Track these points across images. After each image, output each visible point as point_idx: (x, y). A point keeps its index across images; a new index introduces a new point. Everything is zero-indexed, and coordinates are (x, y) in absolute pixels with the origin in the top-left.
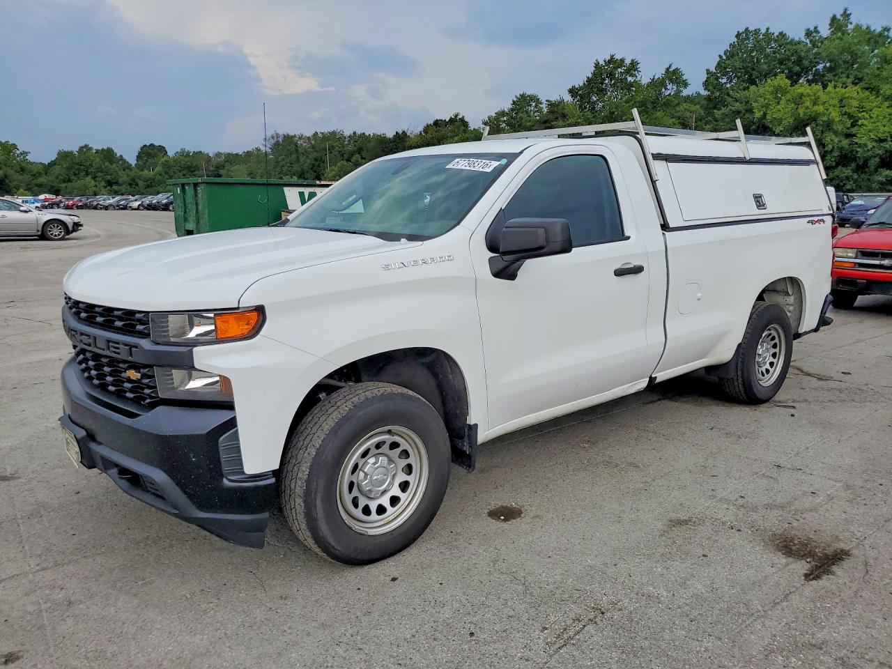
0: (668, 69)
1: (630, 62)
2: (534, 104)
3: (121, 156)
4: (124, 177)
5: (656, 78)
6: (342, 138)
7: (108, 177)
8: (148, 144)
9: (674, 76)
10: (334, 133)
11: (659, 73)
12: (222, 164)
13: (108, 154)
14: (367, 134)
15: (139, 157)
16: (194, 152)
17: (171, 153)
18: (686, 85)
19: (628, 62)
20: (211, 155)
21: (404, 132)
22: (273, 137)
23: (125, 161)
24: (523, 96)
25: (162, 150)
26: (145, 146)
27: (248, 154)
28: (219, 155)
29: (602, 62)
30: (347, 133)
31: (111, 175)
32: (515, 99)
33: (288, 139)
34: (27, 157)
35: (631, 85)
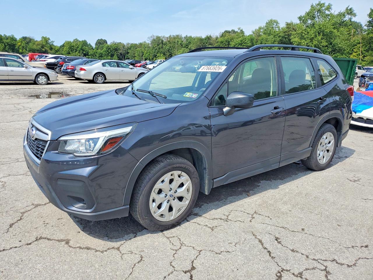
0: (347, 8)
1: (328, 4)
2: (275, 24)
3: (90, 44)
4: (91, 52)
5: (341, 12)
6: (181, 38)
7: (84, 52)
8: (100, 39)
9: (350, 12)
10: (178, 36)
11: (343, 10)
12: (129, 48)
13: (85, 43)
14: (193, 36)
15: (96, 44)
16: (118, 43)
17: (109, 43)
18: (355, 15)
19: (326, 4)
20: (125, 44)
21: (210, 36)
22: (152, 37)
23: (91, 46)
24: (271, 20)
25: (105, 42)
26: (99, 40)
27: (141, 44)
28: (128, 44)
29: (314, 5)
30: (184, 36)
31: (86, 51)
32: (268, 22)
33: (158, 38)
34: (53, 43)
35: (329, 15)
